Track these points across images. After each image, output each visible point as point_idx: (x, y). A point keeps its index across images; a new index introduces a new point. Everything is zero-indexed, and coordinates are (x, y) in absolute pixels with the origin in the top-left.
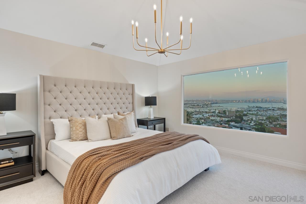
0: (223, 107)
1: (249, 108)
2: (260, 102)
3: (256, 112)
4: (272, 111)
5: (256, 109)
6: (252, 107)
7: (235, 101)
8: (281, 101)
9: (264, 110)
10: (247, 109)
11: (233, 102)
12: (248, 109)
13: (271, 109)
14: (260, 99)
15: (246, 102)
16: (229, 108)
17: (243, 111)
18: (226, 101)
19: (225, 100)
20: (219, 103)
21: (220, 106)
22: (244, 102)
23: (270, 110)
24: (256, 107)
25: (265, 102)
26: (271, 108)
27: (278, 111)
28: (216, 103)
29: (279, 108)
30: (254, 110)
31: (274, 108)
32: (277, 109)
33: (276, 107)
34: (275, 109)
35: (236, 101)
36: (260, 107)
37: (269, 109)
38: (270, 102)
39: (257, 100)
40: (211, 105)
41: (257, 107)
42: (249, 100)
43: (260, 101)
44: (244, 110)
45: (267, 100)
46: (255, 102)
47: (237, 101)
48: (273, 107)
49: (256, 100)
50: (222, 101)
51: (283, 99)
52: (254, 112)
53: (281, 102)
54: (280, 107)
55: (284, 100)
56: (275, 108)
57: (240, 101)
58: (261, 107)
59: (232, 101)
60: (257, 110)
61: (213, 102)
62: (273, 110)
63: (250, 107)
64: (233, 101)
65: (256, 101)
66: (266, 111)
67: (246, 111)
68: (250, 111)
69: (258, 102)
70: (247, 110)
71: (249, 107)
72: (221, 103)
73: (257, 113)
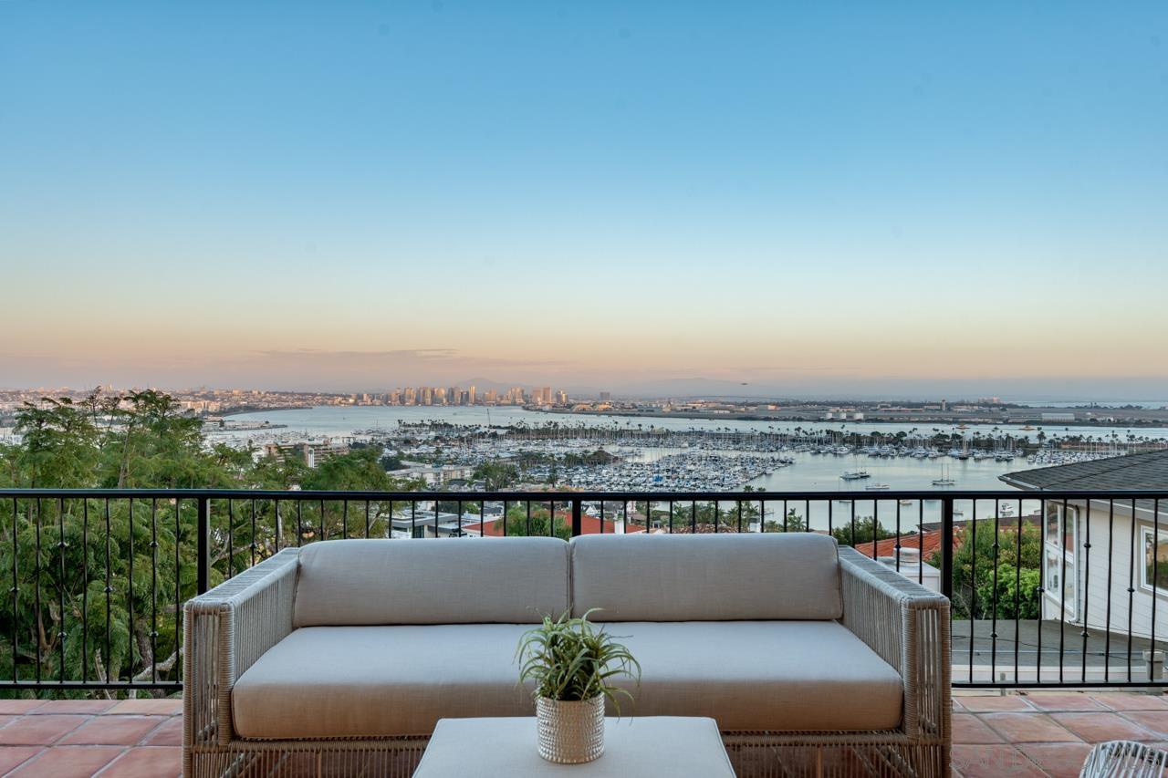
0: (285, 426)
1: (403, 428)
2: (443, 405)
3: (432, 450)
4: (491, 440)
5: (433, 434)
6: (416, 426)
7: (341, 396)
8: (514, 398)
9: (462, 440)
10: (395, 436)
11: (333, 405)
12: (403, 436)
13: (486, 433)
14: (443, 391)
15: (386, 403)
16: (314, 435)
17: (380, 444)
18: (299, 400)
19: (293, 394)
20: (264, 409)
21: (272, 423)
22: (377, 402)
23: (482, 435)
24: (429, 423)
25: (462, 404)
26: (486, 430)
27: (509, 442)
28: (249, 409)
29: (512, 428)
30: (423, 437)
31: (494, 427)
32: (504, 432)
33: (502, 426)
34: (500, 432)
35: (346, 397)
36: (446, 425)
37: (478, 431)
38: (479, 402)
39: (433, 393)
40: (224, 419)
41: (435, 426)
42: (398, 391)
43: (445, 401)
44: (382, 439)
45: (468, 393)
46: (424, 404)
47: (350, 396)
48: (493, 424)
49: (429, 393)
50: (279, 400)
51: (523, 391)
52: (425, 447)
53: (514, 404)
54: (514, 424)
55: (525, 393)
56: (499, 427)
57: (365, 396)
58: (451, 426)
59: (327, 399)
60: (437, 438)
61: (234, 405)
62: (494, 436)
63: (409, 426)
64: (332, 396)
65: (429, 400)
66: (469, 441)
67: (393, 443)
68: (407, 442)
69: (435, 401)
70: (395, 440)
71: (405, 425)
72: (272, 406)
73: (438, 451)
